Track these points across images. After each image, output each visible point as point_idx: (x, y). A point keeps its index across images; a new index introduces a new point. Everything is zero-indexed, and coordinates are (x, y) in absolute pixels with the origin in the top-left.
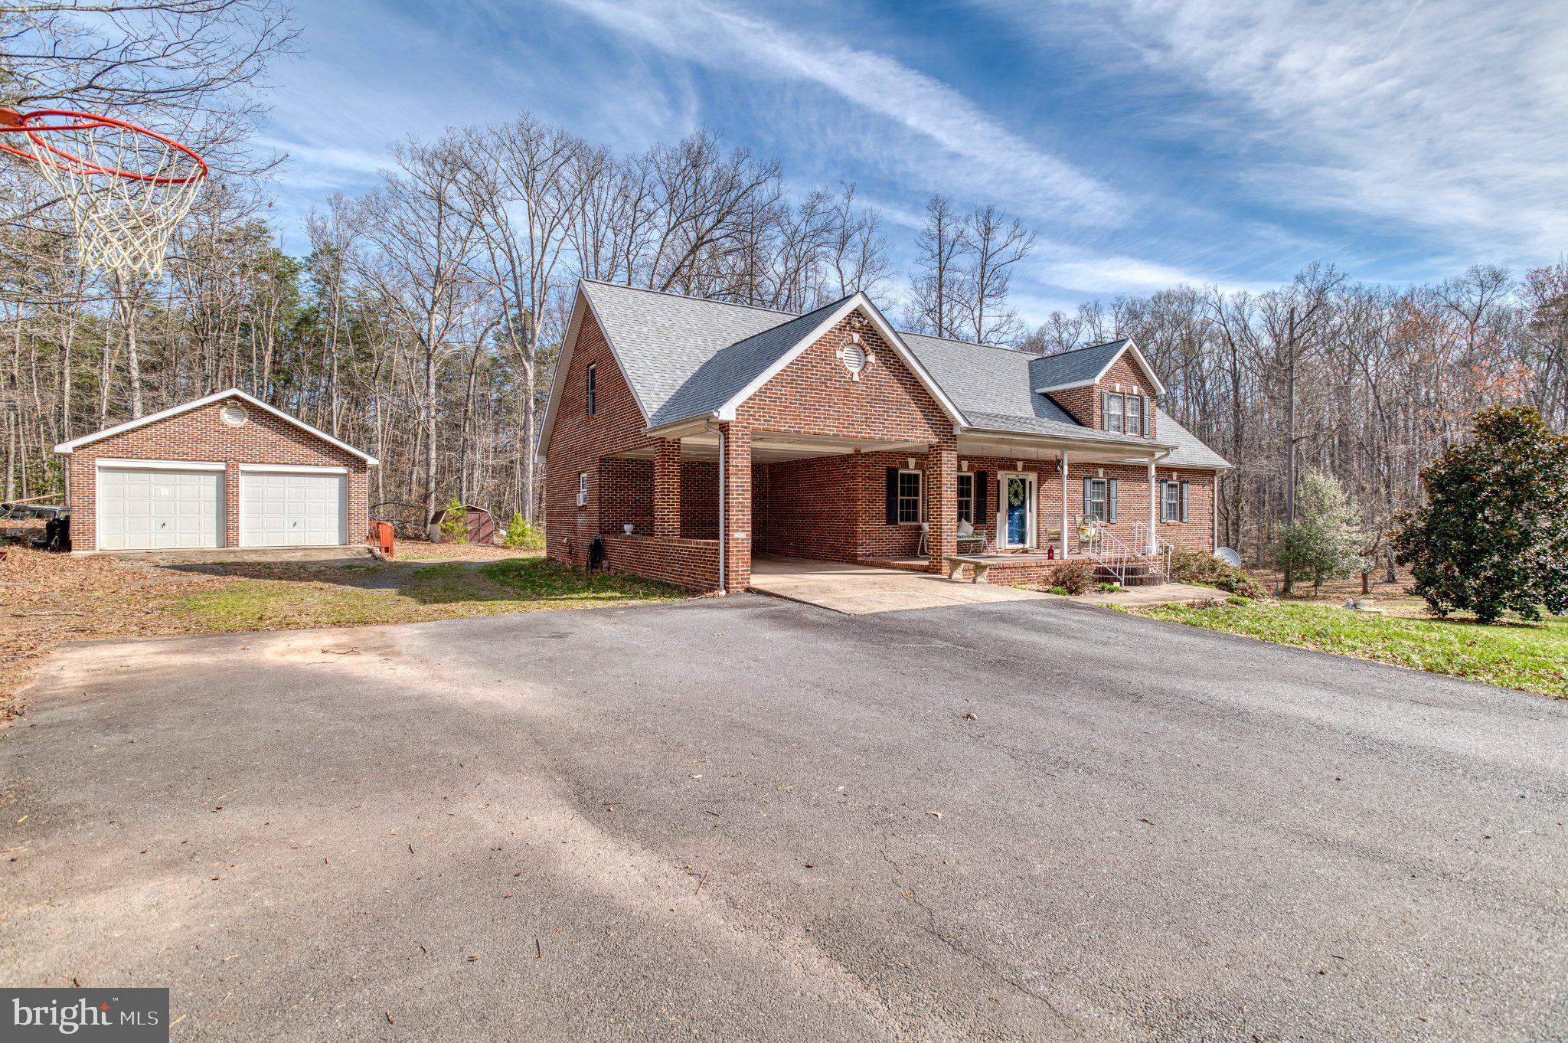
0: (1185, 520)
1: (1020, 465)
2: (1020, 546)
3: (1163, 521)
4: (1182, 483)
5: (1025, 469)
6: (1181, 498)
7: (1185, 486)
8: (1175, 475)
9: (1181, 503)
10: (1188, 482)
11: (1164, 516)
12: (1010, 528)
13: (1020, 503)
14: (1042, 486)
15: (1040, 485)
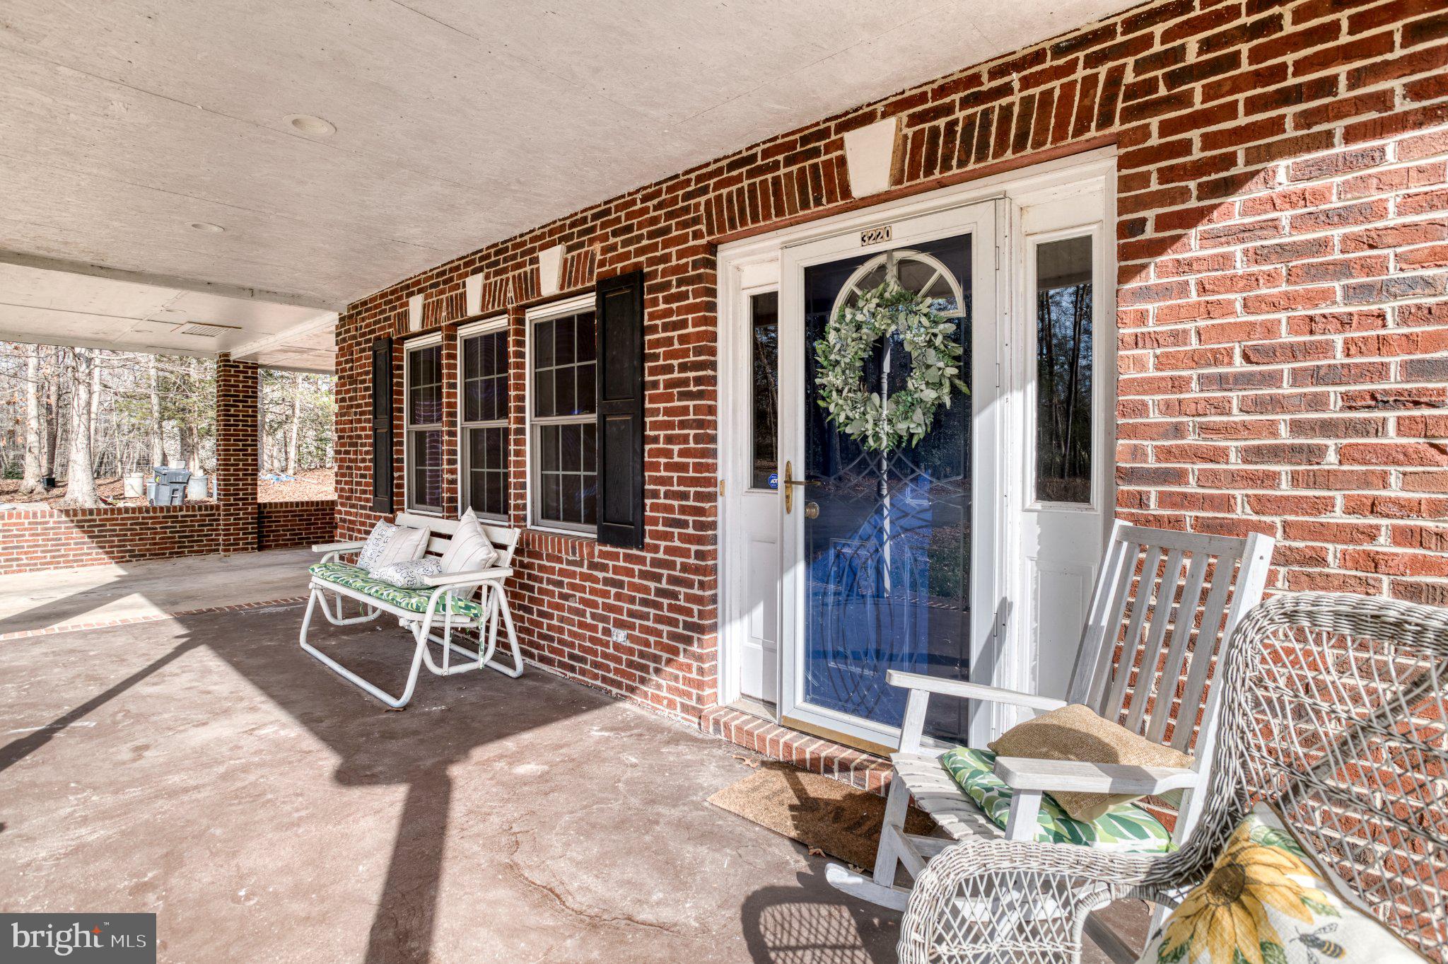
1: (873, 154)
12: (815, 599)
13: (917, 425)
14: (1194, 244)
15: (1157, 248)
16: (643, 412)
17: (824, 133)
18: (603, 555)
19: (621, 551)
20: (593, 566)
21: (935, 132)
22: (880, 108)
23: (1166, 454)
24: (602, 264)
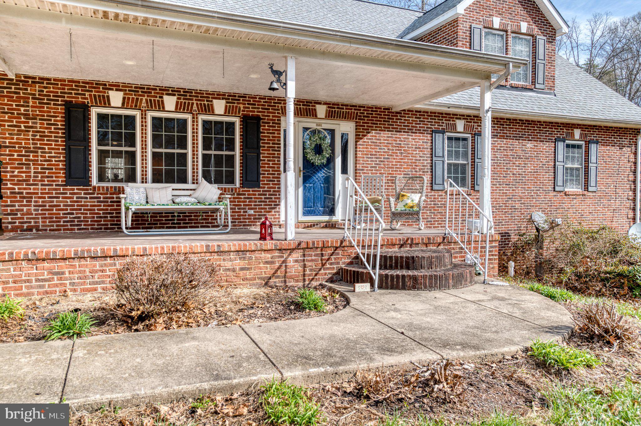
0: (590, 189)
1: (321, 110)
2: (326, 218)
3: (557, 189)
4: (588, 143)
5: (330, 115)
6: (587, 160)
7: (593, 147)
8: (577, 133)
9: (587, 169)
10: (597, 142)
11: (560, 183)
12: (304, 194)
13: (324, 161)
14: (365, 139)
15: (361, 139)
16: (260, 153)
17: (311, 103)
18: (243, 191)
19: (251, 189)
20: (238, 194)
21: (332, 111)
22: (323, 102)
23: (363, 167)
24: (243, 111)
